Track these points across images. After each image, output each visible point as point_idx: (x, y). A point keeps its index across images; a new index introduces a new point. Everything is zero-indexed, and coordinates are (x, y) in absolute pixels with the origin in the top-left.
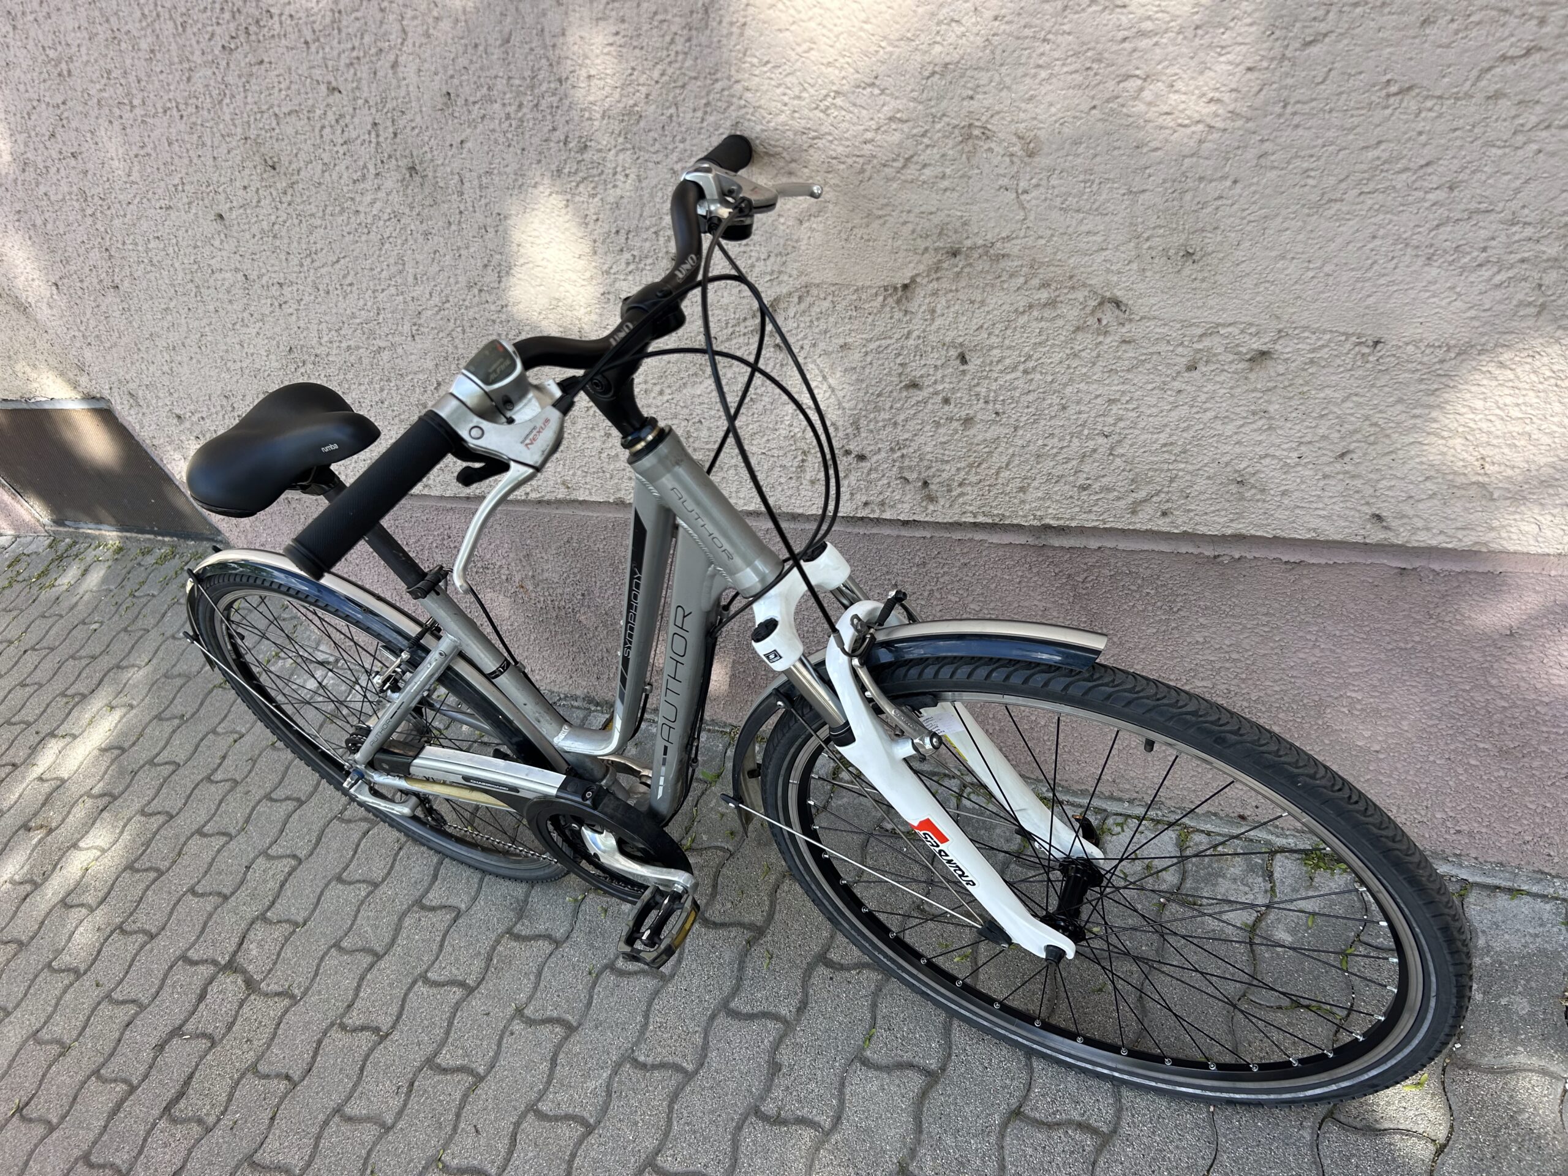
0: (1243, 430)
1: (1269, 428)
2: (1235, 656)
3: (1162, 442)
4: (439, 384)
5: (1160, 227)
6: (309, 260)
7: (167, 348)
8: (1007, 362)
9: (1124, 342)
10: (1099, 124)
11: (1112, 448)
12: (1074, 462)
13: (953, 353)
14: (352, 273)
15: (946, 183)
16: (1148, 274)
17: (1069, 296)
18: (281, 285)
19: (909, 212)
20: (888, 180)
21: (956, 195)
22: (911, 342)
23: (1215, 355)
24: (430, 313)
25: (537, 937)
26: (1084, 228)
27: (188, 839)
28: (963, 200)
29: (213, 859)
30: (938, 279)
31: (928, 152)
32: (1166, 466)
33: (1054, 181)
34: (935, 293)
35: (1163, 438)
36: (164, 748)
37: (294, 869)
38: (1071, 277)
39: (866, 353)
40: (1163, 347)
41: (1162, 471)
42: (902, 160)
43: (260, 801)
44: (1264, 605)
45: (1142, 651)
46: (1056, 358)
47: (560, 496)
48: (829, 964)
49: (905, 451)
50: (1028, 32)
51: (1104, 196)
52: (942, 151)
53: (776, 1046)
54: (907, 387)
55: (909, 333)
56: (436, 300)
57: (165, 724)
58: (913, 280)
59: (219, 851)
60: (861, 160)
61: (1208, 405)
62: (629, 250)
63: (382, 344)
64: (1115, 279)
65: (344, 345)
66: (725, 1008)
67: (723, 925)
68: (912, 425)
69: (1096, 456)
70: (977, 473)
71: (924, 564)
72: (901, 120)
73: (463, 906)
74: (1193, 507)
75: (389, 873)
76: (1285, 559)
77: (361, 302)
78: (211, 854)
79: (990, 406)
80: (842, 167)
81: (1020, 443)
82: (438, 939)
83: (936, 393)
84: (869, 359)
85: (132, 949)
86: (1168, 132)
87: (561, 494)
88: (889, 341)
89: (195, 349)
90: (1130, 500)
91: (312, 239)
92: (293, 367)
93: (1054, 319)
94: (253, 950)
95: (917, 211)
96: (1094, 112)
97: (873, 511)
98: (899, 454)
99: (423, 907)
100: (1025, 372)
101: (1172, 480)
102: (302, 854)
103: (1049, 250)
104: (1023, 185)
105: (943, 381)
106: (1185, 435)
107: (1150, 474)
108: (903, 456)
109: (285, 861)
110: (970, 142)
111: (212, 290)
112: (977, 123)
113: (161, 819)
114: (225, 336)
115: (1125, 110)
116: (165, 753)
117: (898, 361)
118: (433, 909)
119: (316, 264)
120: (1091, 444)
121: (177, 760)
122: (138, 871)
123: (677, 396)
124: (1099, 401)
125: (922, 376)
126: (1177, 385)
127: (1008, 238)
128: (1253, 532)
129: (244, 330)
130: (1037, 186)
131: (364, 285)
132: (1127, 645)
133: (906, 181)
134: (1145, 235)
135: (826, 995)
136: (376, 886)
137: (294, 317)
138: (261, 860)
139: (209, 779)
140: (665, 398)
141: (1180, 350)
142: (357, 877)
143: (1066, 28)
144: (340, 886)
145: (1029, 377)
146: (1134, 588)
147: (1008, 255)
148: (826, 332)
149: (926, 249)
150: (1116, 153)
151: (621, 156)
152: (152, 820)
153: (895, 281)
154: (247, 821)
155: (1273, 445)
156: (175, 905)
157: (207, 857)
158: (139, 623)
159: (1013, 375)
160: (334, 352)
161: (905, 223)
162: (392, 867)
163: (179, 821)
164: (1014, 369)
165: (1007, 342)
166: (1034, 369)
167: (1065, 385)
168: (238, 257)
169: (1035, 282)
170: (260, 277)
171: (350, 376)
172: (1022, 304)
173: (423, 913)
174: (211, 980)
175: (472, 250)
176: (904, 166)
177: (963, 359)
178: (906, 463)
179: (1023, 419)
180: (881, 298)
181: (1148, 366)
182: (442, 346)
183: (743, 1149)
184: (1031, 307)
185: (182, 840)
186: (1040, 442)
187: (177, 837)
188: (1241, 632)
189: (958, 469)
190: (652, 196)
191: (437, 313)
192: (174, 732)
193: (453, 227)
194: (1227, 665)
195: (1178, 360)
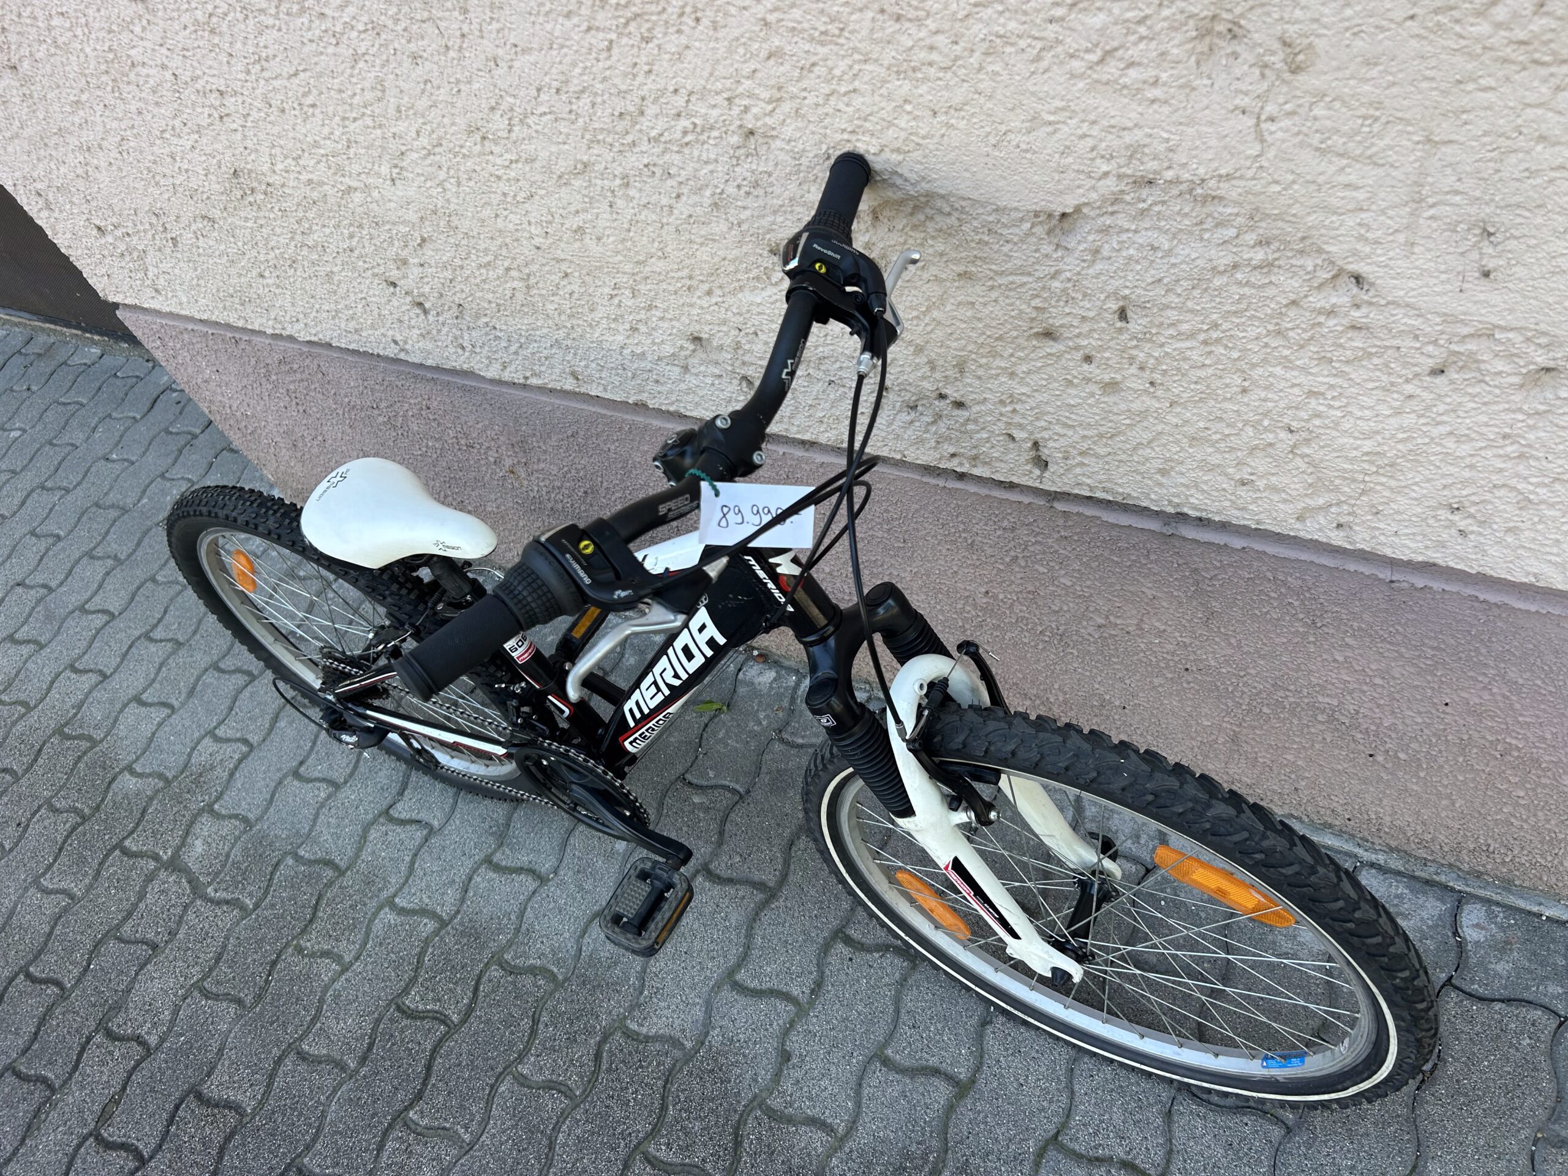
0: (1483, 453)
1: (1521, 456)
2: (1378, 681)
3: (1366, 449)
4: (423, 240)
5: (1457, 192)
6: (258, 67)
7: (81, 148)
8: (1185, 327)
9: (1353, 327)
10: (1414, 43)
11: (1295, 446)
12: (1239, 454)
13: (1114, 306)
14: (315, 92)
15: (1157, 92)
16: (1416, 250)
17: (1293, 261)
18: (221, 93)
19: (1094, 122)
20: (1073, 76)
21: (1166, 109)
22: (1056, 284)
23: (1477, 361)
24: (415, 156)
25: (519, 870)
26: (1342, 179)
27: (125, 706)
28: (1174, 118)
29: (153, 734)
30: (1113, 213)
31: (1142, 46)
32: (1360, 477)
33: (1318, 111)
34: (1105, 230)
35: (1368, 445)
36: (96, 593)
37: (244, 757)
38: (1303, 239)
39: (992, 288)
40: (1408, 343)
41: (1354, 480)
42: (1099, 53)
43: (206, 670)
44: (1436, 638)
45: (1261, 657)
46: (1252, 332)
47: (567, 387)
48: (848, 941)
49: (1018, 407)
51: (1387, 141)
52: (1162, 48)
53: (786, 1032)
54: (1037, 334)
55: (1058, 273)
56: (424, 141)
57: (98, 563)
58: (1078, 209)
59: (160, 725)
60: (1039, 45)
61: (1445, 418)
62: (689, 116)
63: (354, 184)
64: (1367, 249)
65: (304, 177)
66: (730, 980)
67: (730, 881)
68: (1034, 380)
69: (1270, 450)
70: (1106, 445)
71: (1013, 529)
73: (436, 823)
74: (1382, 526)
75: (351, 774)
76: (1482, 597)
77: (326, 130)
78: (151, 728)
79: (1147, 374)
80: (1008, 49)
81: (1175, 420)
82: (407, 859)
83: (1077, 348)
84: (994, 295)
85: (63, 829)
86: (1515, 68)
87: (569, 385)
88: (1025, 279)
89: (114, 154)
90: (1302, 505)
91: (262, 41)
92: (239, 193)
93: (1263, 286)
94: (199, 847)
95: (1105, 123)
96: (1409, 23)
97: (961, 464)
98: (1009, 408)
99: (392, 820)
100: (1205, 343)
101: (1364, 492)
102: (254, 739)
103: (1282, 200)
104: (1270, 109)
105: (1088, 335)
106: (1400, 446)
107: (1337, 482)
108: (1014, 410)
109: (235, 746)
110: (1207, 40)
111: (133, 87)
112: (1225, 15)
113: (94, 678)
114: (152, 145)
115: (1458, 28)
116: (97, 599)
117: (1034, 303)
118: (403, 822)
119: (266, 74)
120: (1270, 437)
121: (112, 609)
122: (69, 737)
123: (730, 300)
124: (1296, 391)
125: (1062, 326)
126: (1409, 389)
127: (1228, 177)
128: (1452, 564)
129: (175, 141)
130: (1292, 113)
131: (331, 109)
132: (1246, 649)
133: (1097, 81)
134: (1430, 201)
135: (843, 978)
136: (336, 786)
137: (239, 136)
138: (207, 741)
139: (147, 637)
140: (714, 300)
141: (1430, 348)
142: (317, 774)
144: (296, 783)
145: (1208, 349)
146: (1273, 595)
147: (1221, 198)
148: (941, 255)
149: (1106, 174)
150: (1425, 85)
152: (84, 678)
153: (1053, 207)
154: (191, 693)
155: (1518, 475)
156: (110, 783)
157: (147, 729)
158: (66, 438)
159: (1188, 344)
160: (291, 184)
161: (1084, 136)
162: (356, 767)
163: (114, 683)
164: (1192, 336)
165: (1190, 304)
166: (1218, 341)
167: (1254, 366)
168: (164, 51)
169: (1251, 238)
170: (195, 79)
171: (310, 215)
172: (1224, 259)
173: (391, 827)
174: (150, 878)
175: (476, 86)
176: (1102, 61)
177: (1123, 315)
178: (1017, 419)
179: (1185, 395)
180: (1027, 226)
181: (1376, 361)
182: (431, 197)
183: (746, 1145)
184: (1235, 266)
185: (118, 706)
186: (1201, 424)
187: (111, 702)
188: (1395, 659)
189: (1084, 437)
190: (730, 51)
191: (425, 158)
192: (108, 574)
193: (452, 54)
194: (1365, 688)
195: (1423, 360)
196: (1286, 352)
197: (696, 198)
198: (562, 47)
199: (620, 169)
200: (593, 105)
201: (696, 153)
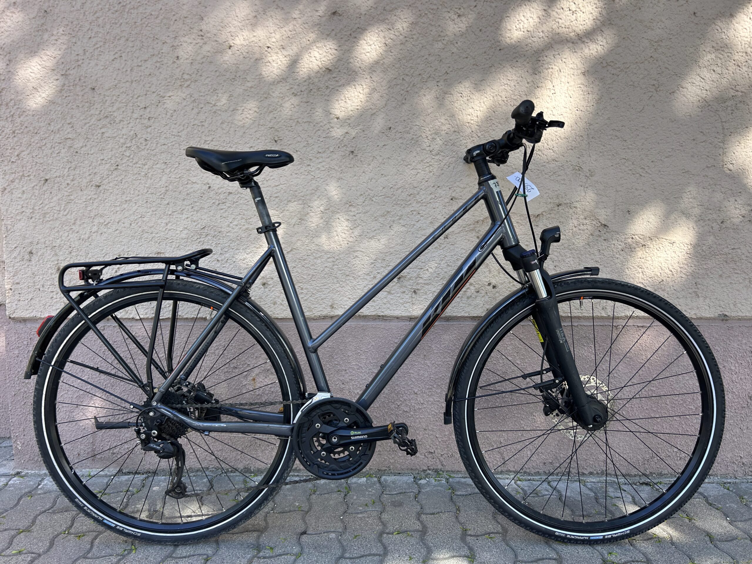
0: (634, 273)
1: (642, 272)
5: (622, 202)
9: (604, 239)
10: (613, 171)
16: (616, 217)
17: (591, 223)
23: (630, 246)
26: (601, 201)
30: (551, 214)
31: (561, 171)
33: (596, 185)
34: (549, 218)
40: (616, 242)
42: (552, 173)
50: (600, 143)
51: (609, 191)
52: (565, 172)
58: (542, 213)
60: (538, 171)
64: (606, 217)
72: (556, 161)
93: (585, 230)
96: (611, 167)
100: (570, 249)
103: (589, 206)
104: (587, 185)
110: (574, 171)
112: (578, 165)
115: (620, 168)
126: (617, 256)
127: (577, 202)
130: (591, 186)
134: (618, 204)
141: (620, 243)
143: (610, 143)
147: (576, 207)
149: (550, 203)
151: (451, 159)
153: (536, 213)
161: (546, 193)
169: (582, 217)
181: (609, 249)
195: (619, 246)
196: (589, 250)
197: (425, 221)
198: (400, 174)
199: (401, 213)
200: (402, 192)
201: (432, 205)
